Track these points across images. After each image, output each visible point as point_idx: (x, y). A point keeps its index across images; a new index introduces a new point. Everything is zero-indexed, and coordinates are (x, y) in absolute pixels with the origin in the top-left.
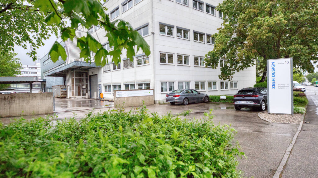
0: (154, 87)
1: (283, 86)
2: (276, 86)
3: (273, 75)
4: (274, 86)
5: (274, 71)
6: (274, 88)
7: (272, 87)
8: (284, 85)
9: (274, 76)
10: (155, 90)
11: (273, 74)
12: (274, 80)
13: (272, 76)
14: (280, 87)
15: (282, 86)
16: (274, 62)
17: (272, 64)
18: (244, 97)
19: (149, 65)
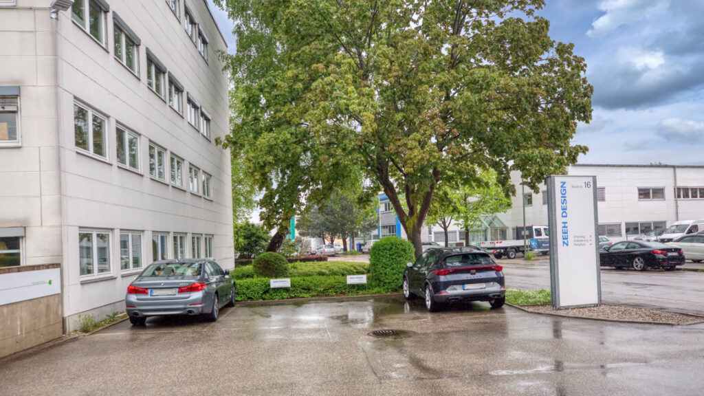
0: (61, 256)
1: (582, 239)
2: (571, 240)
3: (564, 214)
4: (566, 241)
5: (564, 205)
6: (567, 245)
7: (564, 242)
8: (584, 237)
9: (566, 216)
10: (65, 265)
11: (564, 209)
12: (566, 225)
13: (563, 217)
14: (577, 243)
15: (580, 241)
16: (564, 183)
17: (562, 187)
18: (474, 274)
19: (19, 148)
